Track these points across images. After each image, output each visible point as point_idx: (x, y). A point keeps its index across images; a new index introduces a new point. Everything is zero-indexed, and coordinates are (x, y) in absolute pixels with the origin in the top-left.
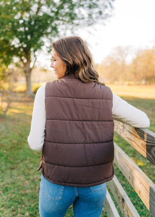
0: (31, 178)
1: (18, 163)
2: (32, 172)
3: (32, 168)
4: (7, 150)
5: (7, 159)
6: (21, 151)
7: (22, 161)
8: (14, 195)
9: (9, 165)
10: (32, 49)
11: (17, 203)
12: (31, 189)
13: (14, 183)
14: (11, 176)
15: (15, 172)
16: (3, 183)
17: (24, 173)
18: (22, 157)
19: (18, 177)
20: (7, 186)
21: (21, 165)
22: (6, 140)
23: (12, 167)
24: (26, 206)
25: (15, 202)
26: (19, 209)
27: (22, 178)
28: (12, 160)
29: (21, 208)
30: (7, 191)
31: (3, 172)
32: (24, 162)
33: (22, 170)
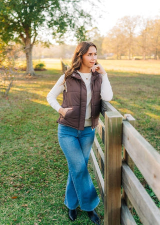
0: (35, 145)
1: (23, 135)
2: (35, 141)
3: (35, 138)
4: (12, 125)
5: (13, 131)
6: (25, 125)
7: (26, 133)
8: (21, 157)
9: (15, 136)
10: (32, 24)
11: (24, 162)
12: (35, 153)
13: (21, 149)
14: (18, 144)
15: (21, 141)
16: (12, 149)
17: (28, 142)
18: (26, 130)
19: (24, 145)
20: (15, 150)
21: (26, 135)
22: (11, 116)
23: (18, 137)
24: (31, 164)
25: (23, 161)
26: (26, 166)
27: (27, 145)
28: (17, 132)
29: (27, 165)
30: (16, 154)
31: (11, 141)
32: (28, 134)
33: (27, 139)
